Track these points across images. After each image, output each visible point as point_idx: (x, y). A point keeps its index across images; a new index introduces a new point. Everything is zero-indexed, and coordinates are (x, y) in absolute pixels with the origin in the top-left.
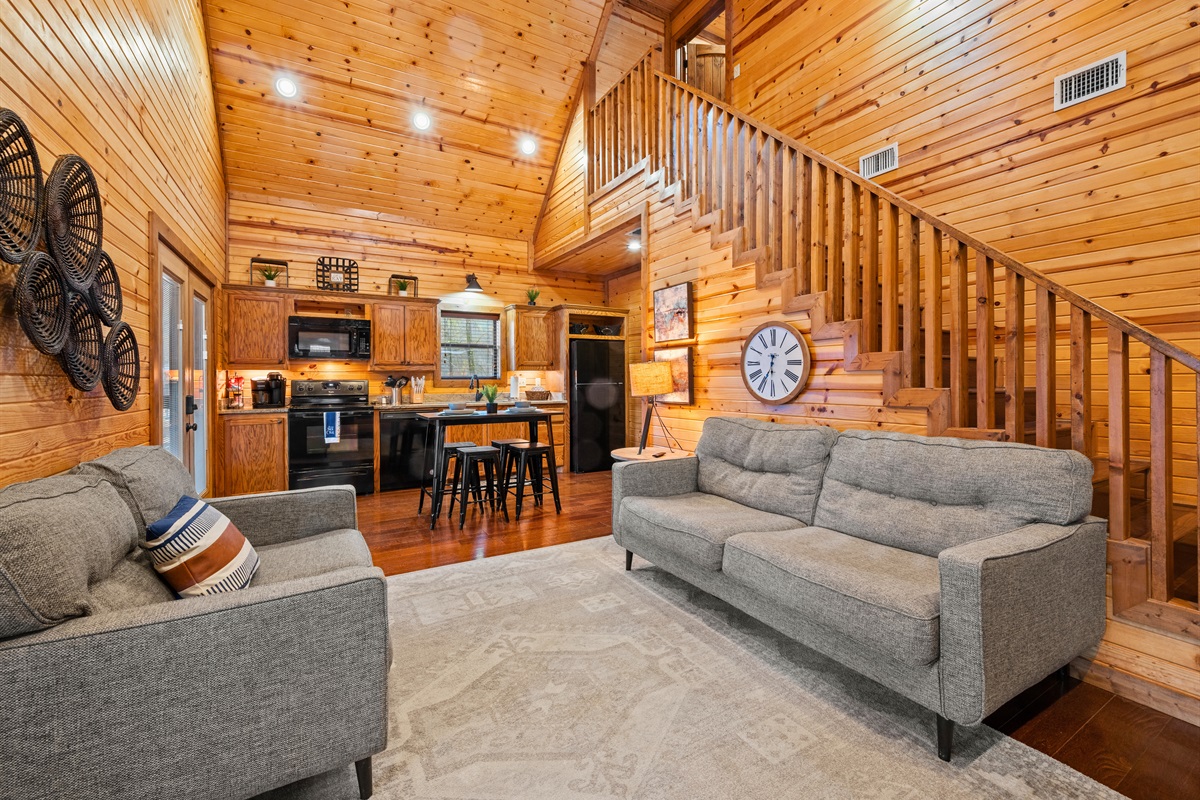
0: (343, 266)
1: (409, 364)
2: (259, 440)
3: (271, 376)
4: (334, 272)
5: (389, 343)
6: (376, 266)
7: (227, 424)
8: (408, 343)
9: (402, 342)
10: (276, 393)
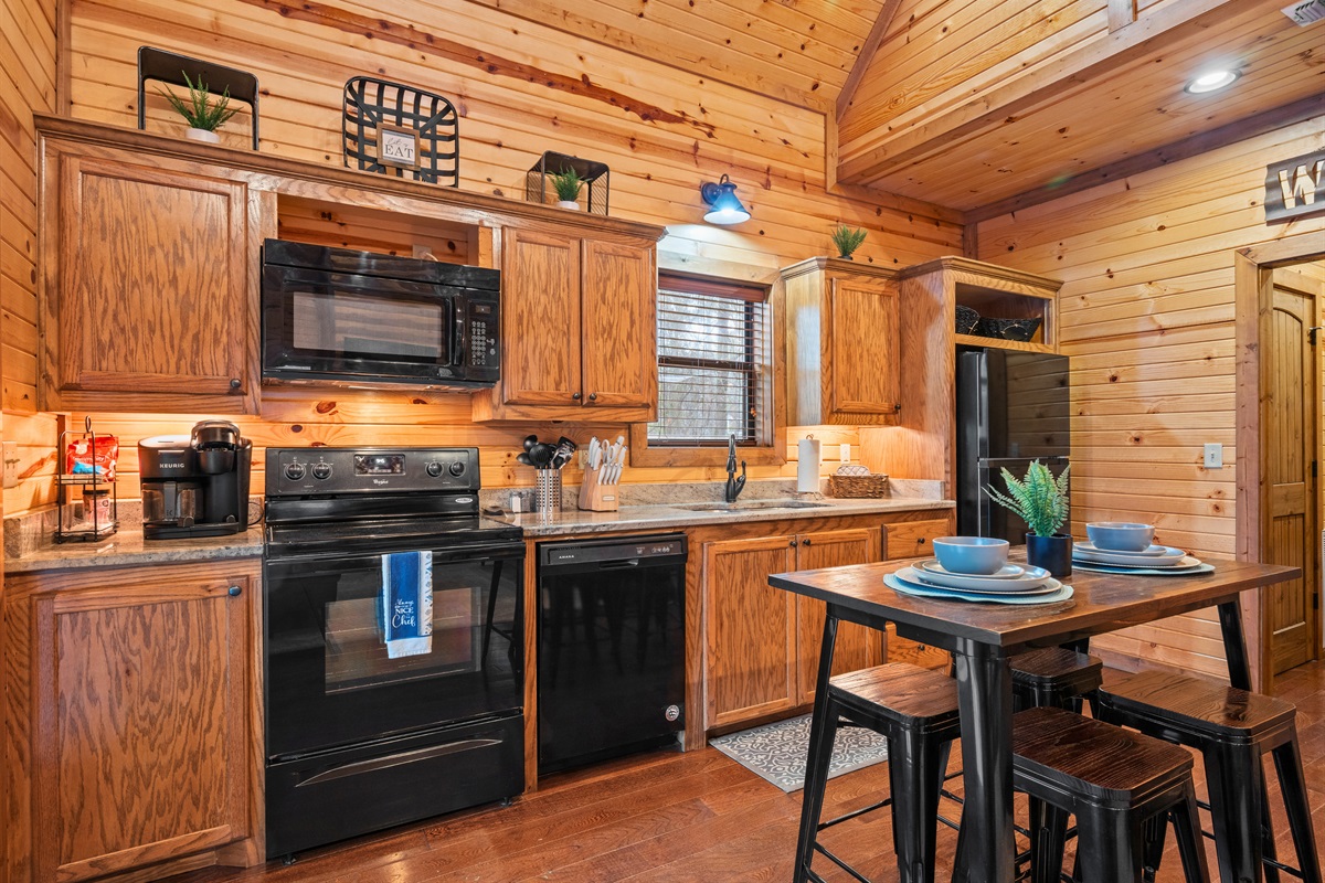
0: (416, 117)
1: (592, 403)
2: (161, 660)
3: (203, 432)
4: (390, 129)
5: (542, 341)
6: (494, 134)
7: (43, 606)
8: (589, 345)
9: (575, 341)
10: (220, 487)
